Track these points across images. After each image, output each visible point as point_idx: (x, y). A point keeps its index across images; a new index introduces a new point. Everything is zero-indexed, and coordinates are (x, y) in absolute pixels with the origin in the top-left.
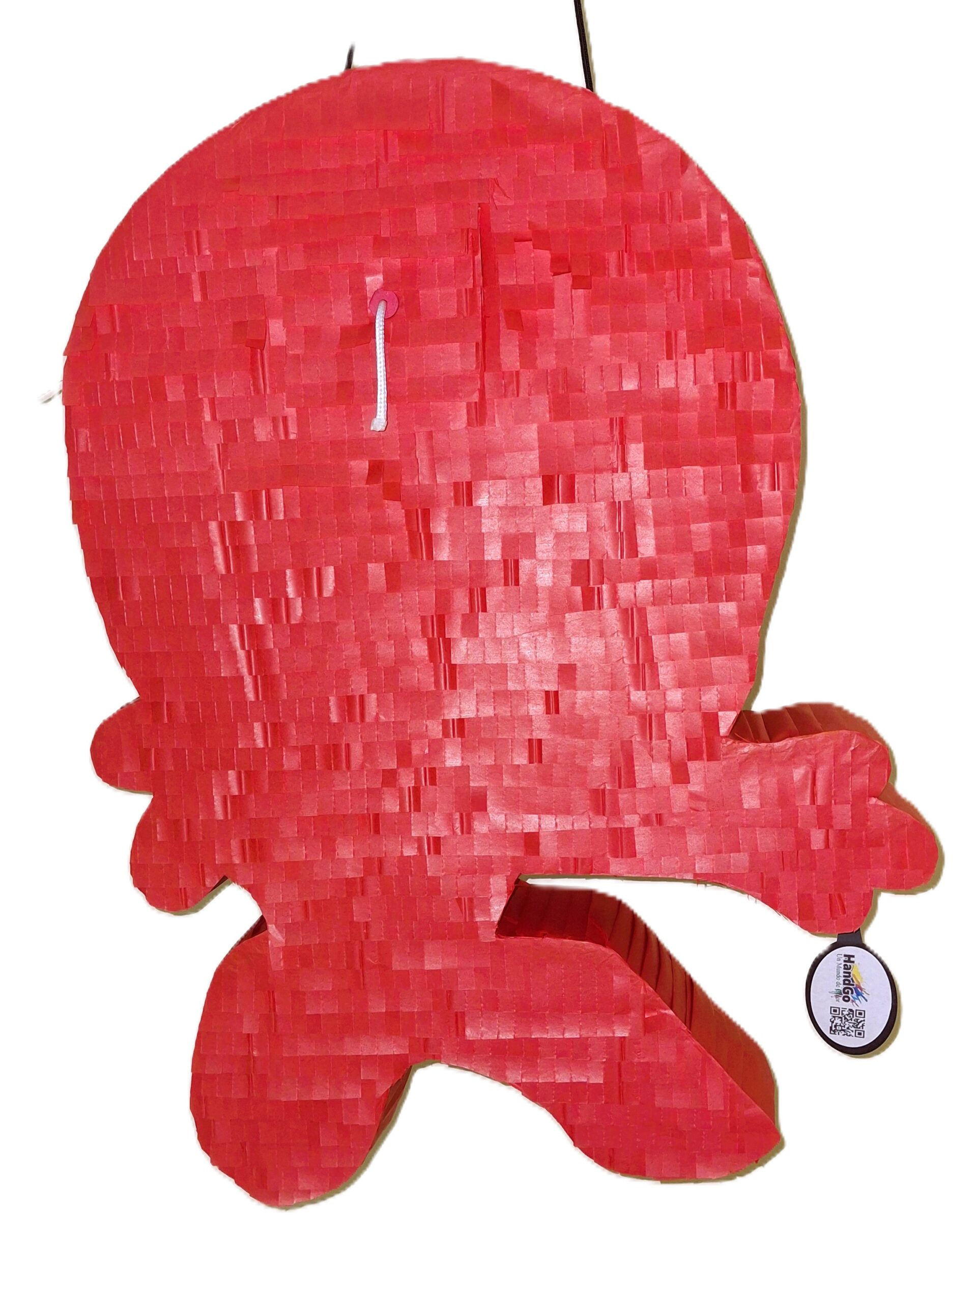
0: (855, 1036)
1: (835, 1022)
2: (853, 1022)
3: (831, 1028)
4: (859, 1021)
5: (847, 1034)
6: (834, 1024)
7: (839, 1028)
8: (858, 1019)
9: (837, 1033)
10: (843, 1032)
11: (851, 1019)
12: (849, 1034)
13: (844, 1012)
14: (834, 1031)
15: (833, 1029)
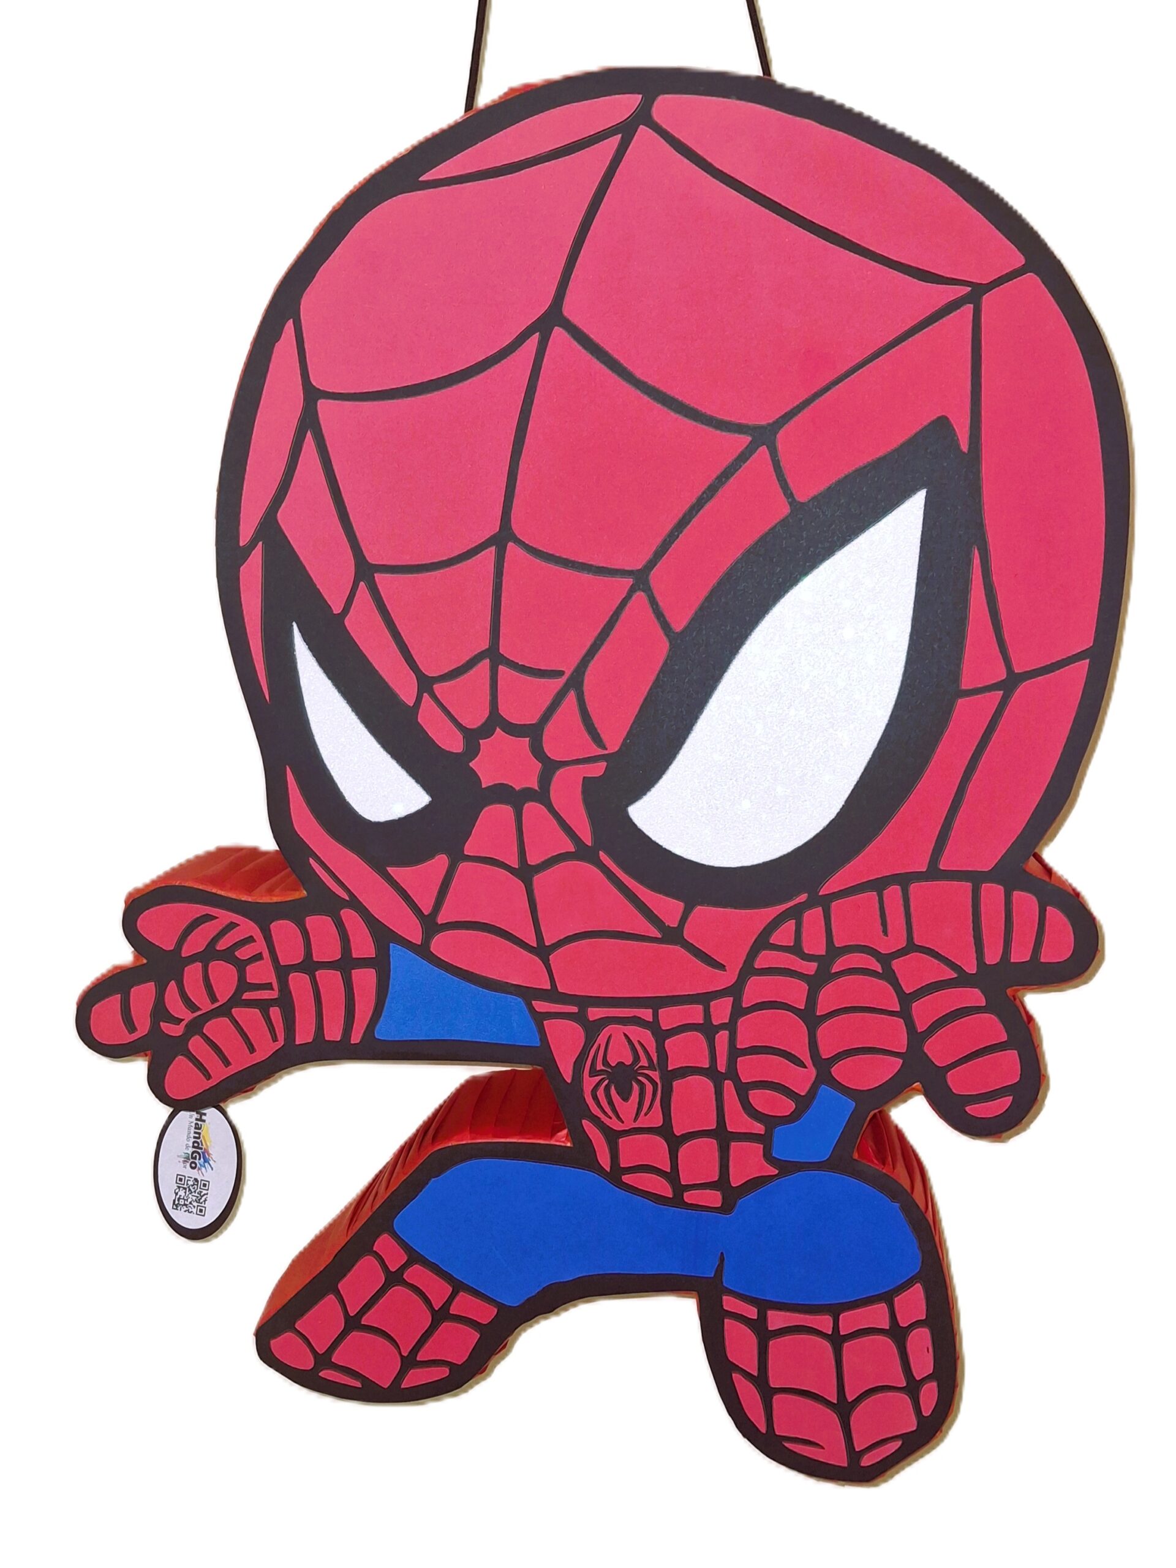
0: (197, 1214)
1: (179, 1193)
2: (196, 1195)
3: (174, 1201)
4: (202, 1194)
5: (188, 1210)
6: (178, 1196)
7: (182, 1202)
8: (201, 1192)
9: (179, 1208)
10: (185, 1207)
11: (195, 1192)
12: (190, 1210)
13: (189, 1182)
14: (177, 1206)
15: (177, 1202)
